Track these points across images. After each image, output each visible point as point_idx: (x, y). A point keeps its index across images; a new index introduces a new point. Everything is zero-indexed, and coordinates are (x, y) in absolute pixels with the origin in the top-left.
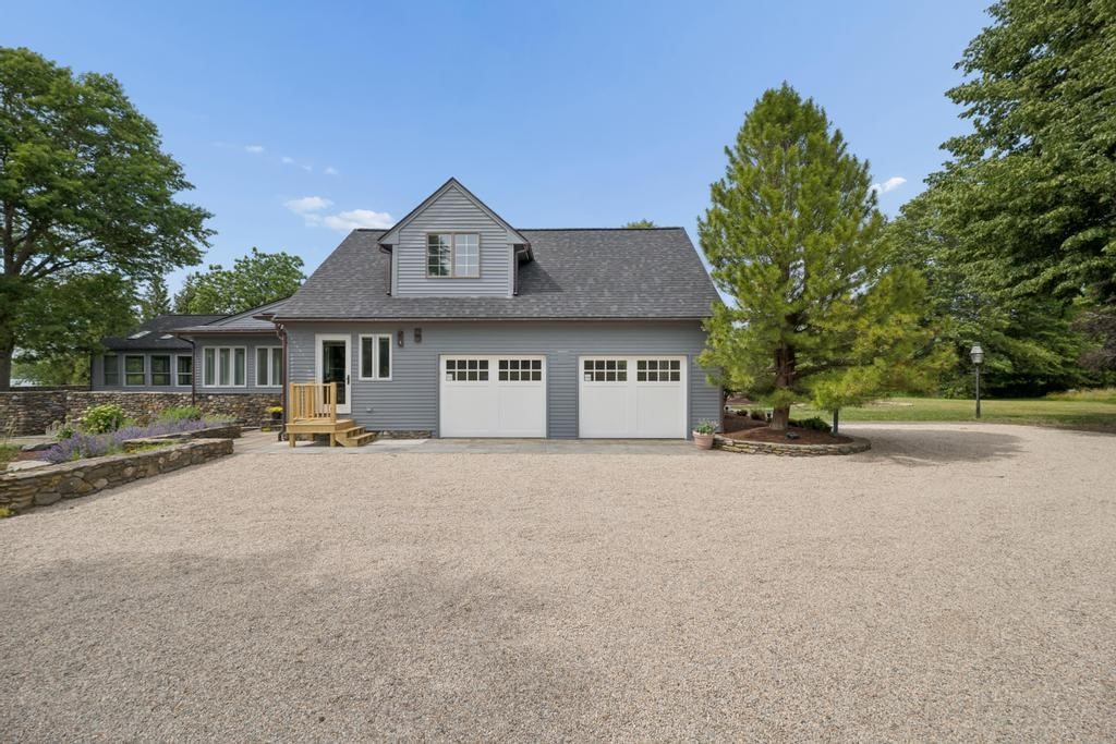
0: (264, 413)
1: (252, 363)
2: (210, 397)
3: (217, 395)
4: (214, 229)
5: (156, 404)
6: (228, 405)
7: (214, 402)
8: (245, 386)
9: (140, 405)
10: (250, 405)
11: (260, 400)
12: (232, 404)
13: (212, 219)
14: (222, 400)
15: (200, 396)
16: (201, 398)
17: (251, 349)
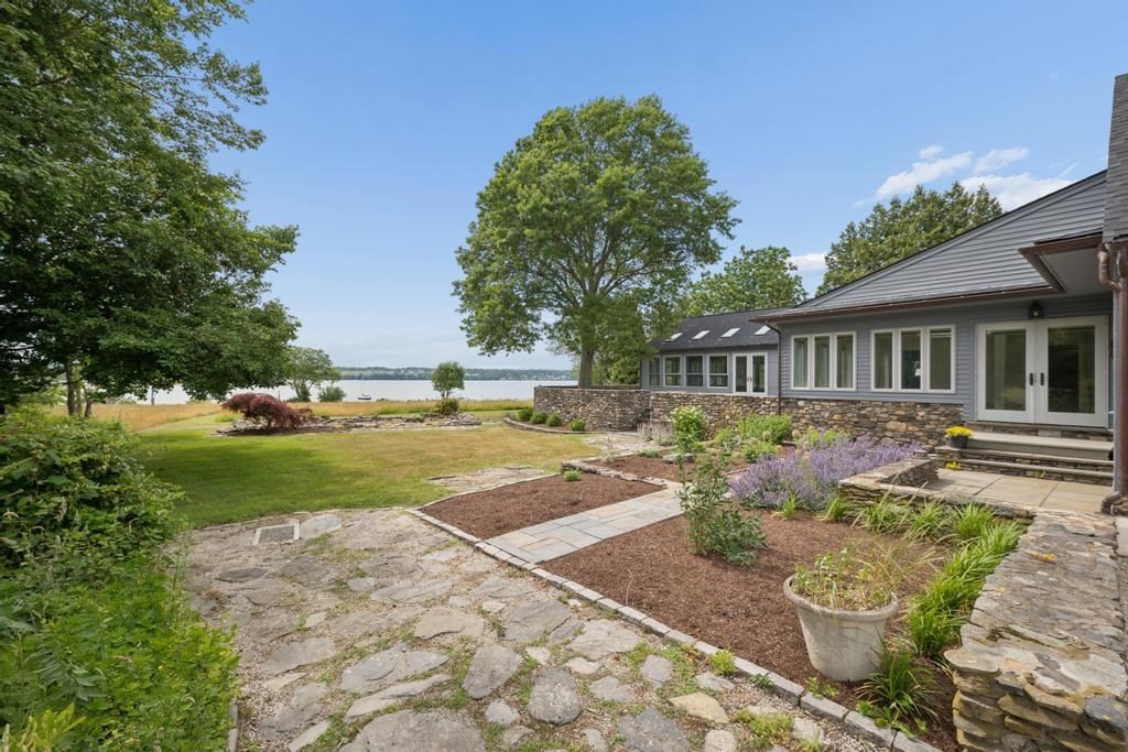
0: (885, 430)
1: (864, 355)
2: (801, 403)
3: (811, 400)
4: (738, 217)
5: (735, 409)
6: (827, 415)
7: (805, 409)
8: (854, 389)
9: (717, 408)
10: (859, 416)
11: (878, 410)
12: (832, 414)
13: (738, 206)
14: (817, 408)
15: (787, 401)
16: (788, 403)
17: (864, 335)
